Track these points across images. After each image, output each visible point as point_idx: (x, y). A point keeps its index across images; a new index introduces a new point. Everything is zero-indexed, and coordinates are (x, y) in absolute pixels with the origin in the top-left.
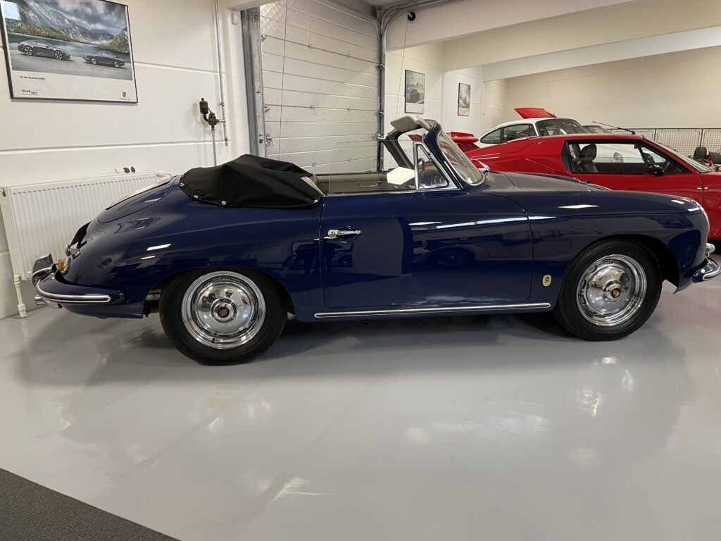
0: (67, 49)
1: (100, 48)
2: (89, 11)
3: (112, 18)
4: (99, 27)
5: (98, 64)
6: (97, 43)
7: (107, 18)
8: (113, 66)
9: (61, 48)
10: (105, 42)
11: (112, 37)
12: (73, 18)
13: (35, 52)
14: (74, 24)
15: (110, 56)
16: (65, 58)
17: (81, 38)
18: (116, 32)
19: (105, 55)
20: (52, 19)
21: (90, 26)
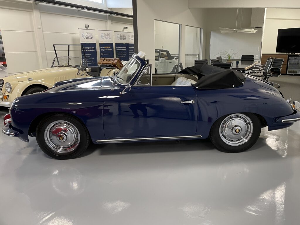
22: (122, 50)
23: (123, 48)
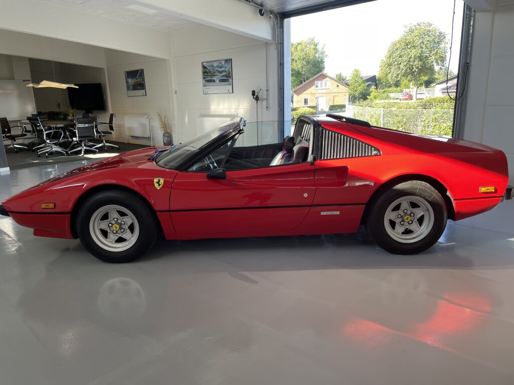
0: (215, 78)
1: (223, 76)
2: (220, 65)
3: (226, 65)
4: (223, 69)
5: (222, 81)
6: (222, 75)
8: (226, 81)
9: (214, 78)
10: (224, 74)
11: (226, 71)
12: (216, 69)
13: (208, 81)
15: (226, 78)
16: (214, 81)
17: (218, 74)
18: (227, 70)
19: (224, 78)
20: (212, 70)
21: (220, 70)
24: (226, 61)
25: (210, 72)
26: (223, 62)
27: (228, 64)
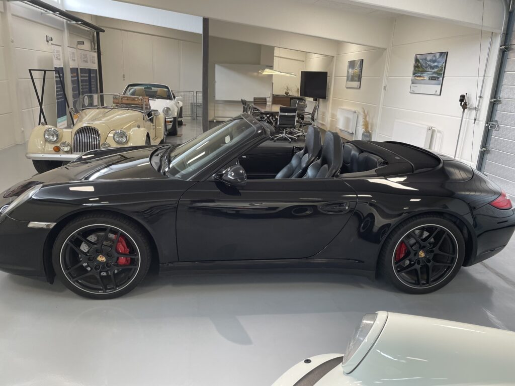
0: (424, 75)
1: (435, 73)
2: (434, 58)
4: (436, 64)
5: (432, 79)
6: (433, 71)
7: (439, 60)
8: (435, 80)
10: (436, 70)
11: (438, 67)
12: (429, 63)
14: (429, 65)
17: (430, 70)
18: (440, 65)
19: (435, 75)
20: (424, 64)
21: (433, 65)
22: (85, 78)
23: (86, 77)
24: (441, 54)
25: (421, 67)
26: (438, 55)
27: (443, 58)
